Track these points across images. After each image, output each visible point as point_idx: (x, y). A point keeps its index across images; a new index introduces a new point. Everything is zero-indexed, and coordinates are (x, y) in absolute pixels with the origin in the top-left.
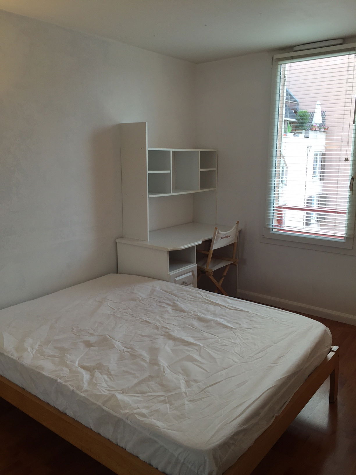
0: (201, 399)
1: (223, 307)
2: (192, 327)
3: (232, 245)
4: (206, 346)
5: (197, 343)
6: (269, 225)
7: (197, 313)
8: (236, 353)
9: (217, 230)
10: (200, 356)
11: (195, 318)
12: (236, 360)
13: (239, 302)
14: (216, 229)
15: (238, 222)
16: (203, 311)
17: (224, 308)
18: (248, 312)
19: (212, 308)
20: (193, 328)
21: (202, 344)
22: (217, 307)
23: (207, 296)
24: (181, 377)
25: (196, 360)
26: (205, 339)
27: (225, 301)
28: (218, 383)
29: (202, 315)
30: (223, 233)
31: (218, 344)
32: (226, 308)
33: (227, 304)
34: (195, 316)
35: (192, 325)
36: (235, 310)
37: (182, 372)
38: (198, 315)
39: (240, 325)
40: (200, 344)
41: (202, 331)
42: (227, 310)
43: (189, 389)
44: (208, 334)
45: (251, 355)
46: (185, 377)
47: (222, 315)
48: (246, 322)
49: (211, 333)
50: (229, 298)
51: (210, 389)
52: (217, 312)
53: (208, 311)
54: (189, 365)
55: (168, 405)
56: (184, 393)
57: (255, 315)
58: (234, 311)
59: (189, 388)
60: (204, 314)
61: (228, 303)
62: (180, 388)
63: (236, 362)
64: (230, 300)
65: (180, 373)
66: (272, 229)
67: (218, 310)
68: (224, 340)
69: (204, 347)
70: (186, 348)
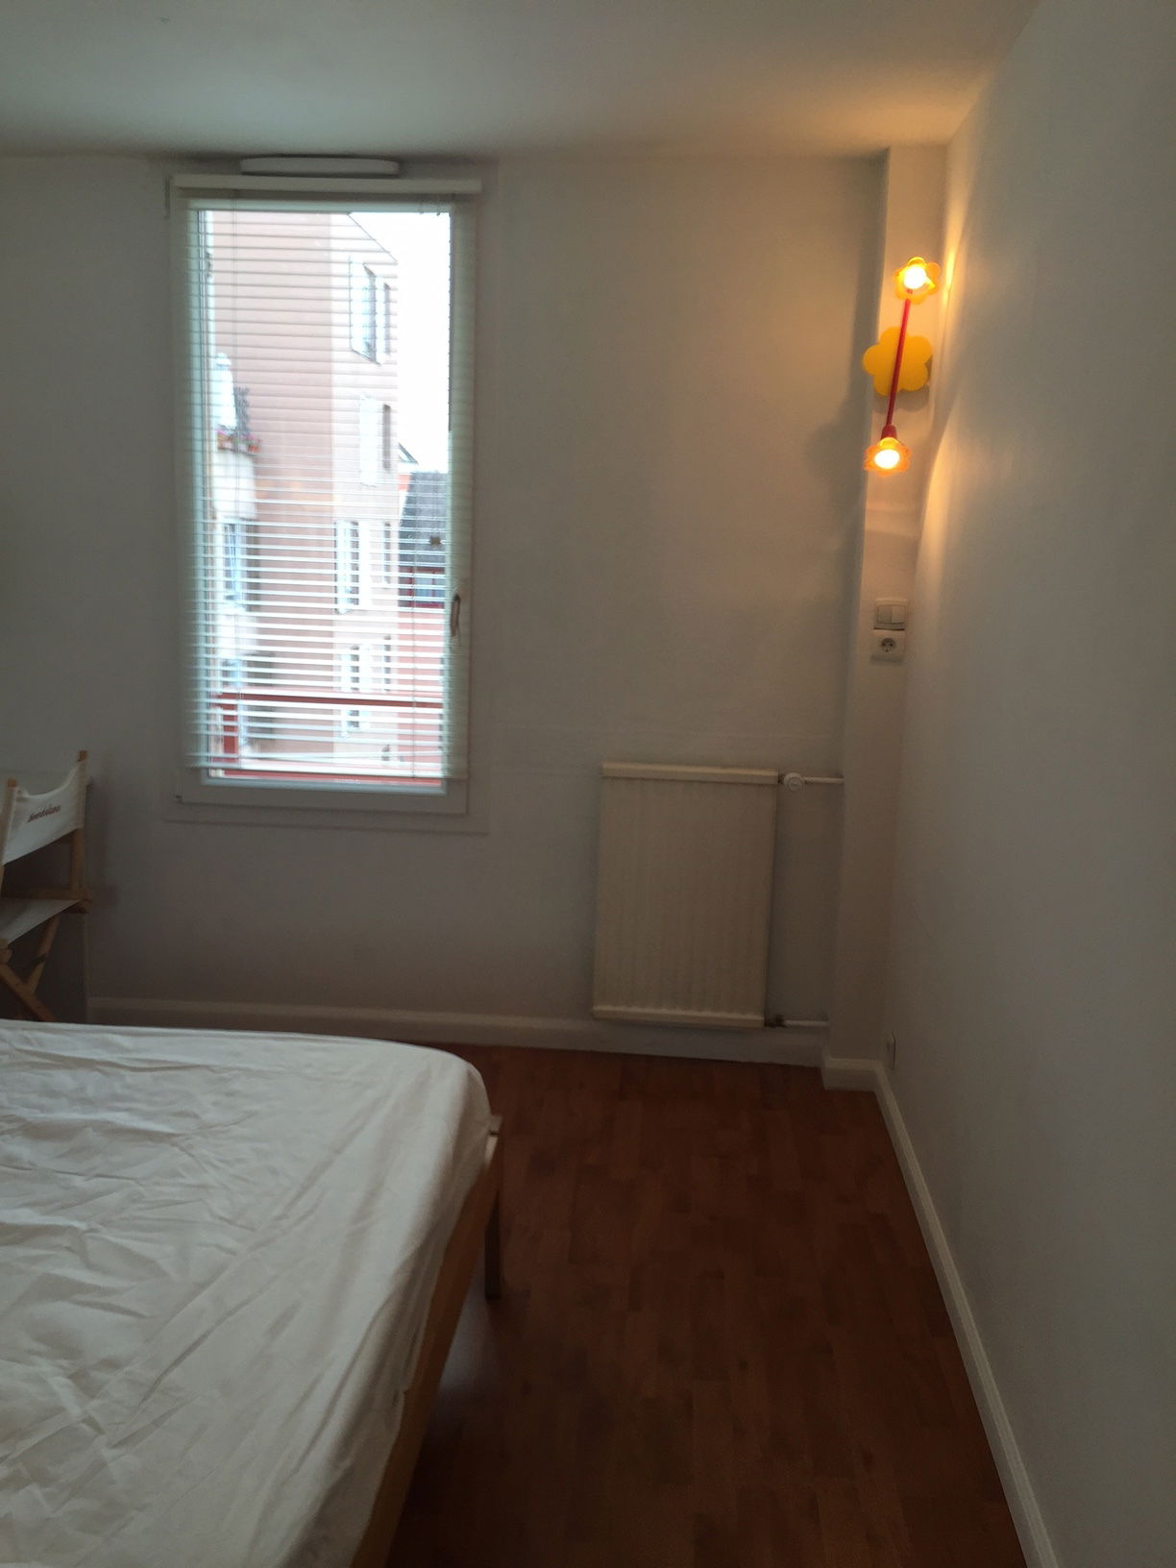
0: (156, 1423)
1: (108, 1069)
2: (14, 1167)
3: (68, 840)
4: (99, 1226)
5: (60, 1221)
6: (197, 758)
7: (12, 1112)
8: (221, 1218)
9: (17, 789)
10: (90, 1266)
11: (10, 1132)
12: (231, 1244)
13: (161, 1039)
14: (12, 784)
15: (83, 755)
16: (34, 1099)
17: (114, 1070)
18: (207, 1067)
19: (63, 1079)
20: (18, 1168)
21: (82, 1219)
22: (83, 1074)
23: (28, 1041)
24: (44, 1367)
25: (82, 1287)
26: (84, 1198)
27: (107, 1045)
28: (197, 1344)
29: (36, 1116)
30: (38, 800)
31: (143, 1206)
32: (123, 1072)
33: (121, 1055)
34: (10, 1122)
35: (10, 1161)
36: (156, 1069)
37: (43, 1348)
38: (19, 1119)
39: (196, 1116)
40: (76, 1224)
41: (61, 1176)
42: (130, 1078)
43: (95, 1403)
44: (88, 1179)
45: (277, 1212)
46: (64, 1363)
47: (116, 1098)
48: (216, 1104)
49: (97, 1171)
50: (121, 1033)
51: (175, 1375)
52: (90, 1092)
53: (53, 1094)
54: (62, 1312)
55: (36, 1491)
56: (84, 1421)
57: (237, 1072)
58: (156, 1074)
59: (93, 1397)
60: (42, 1108)
61: (123, 1050)
62: (60, 1410)
63: (232, 1252)
64: (125, 1038)
65: (32, 1352)
66: (207, 769)
67: (92, 1083)
68: (157, 1184)
69: (91, 1230)
70: (20, 1251)
